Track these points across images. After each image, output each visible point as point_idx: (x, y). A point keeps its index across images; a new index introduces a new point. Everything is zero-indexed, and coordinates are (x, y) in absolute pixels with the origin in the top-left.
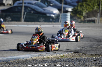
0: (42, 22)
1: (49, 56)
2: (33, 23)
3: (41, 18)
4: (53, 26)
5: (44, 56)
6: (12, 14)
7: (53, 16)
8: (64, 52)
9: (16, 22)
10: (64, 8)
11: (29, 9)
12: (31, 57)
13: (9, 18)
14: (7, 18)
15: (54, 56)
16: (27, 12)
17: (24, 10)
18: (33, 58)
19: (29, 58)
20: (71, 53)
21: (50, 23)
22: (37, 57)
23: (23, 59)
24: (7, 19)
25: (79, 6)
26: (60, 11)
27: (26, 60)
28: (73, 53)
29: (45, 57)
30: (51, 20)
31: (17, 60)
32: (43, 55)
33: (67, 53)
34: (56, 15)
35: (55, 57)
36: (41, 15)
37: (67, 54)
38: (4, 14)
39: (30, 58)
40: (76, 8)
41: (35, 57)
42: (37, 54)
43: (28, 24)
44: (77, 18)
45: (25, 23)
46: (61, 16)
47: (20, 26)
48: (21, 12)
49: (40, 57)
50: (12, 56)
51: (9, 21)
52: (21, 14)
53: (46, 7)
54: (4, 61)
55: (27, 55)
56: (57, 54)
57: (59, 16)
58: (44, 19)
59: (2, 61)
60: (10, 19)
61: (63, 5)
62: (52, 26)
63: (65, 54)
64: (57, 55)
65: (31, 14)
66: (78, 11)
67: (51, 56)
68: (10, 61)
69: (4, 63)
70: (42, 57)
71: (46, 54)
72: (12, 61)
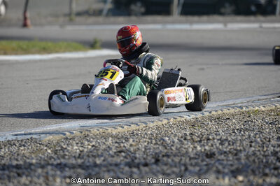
0: (229, 14)
1: (257, 108)
2: (205, 18)
3: (227, 5)
4: (261, 27)
5: (244, 109)
9: (159, 18)
12: (210, 110)
13: (138, 7)
14: (133, 7)
15: (270, 108)
18: (214, 113)
21: (252, 18)
22: (226, 111)
23: (188, 118)
24: (133, 10)
27: (197, 118)
29: (247, 110)
30: (253, 8)
31: (172, 120)
32: (239, 105)
35: (272, 110)
41: (220, 112)
42: (224, 104)
43: (191, 23)
45: (183, 18)
47: (170, 27)
49: (232, 111)
51: (139, 14)
54: (137, 124)
58: (233, 7)
59: (132, 123)
60: (143, 10)
62: (256, 25)
67: (263, 109)
68: (153, 122)
69: (138, 128)
70: (238, 109)
71: (248, 102)
72: (160, 123)
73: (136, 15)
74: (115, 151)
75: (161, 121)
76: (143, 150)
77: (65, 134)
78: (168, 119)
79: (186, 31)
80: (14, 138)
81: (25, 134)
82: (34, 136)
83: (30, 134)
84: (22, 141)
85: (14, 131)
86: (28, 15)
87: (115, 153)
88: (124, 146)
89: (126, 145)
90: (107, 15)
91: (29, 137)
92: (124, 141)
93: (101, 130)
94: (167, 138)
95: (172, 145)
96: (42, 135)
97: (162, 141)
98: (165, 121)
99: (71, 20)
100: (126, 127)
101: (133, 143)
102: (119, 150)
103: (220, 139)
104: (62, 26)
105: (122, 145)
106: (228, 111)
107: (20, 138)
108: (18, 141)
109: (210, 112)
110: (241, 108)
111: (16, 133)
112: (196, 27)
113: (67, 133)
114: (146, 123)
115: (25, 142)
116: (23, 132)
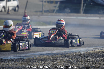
0: (102, 14)
2: (92, 15)
3: (101, 10)
5: (103, 50)
9: (75, 14)
13: (68, 10)
14: (66, 10)
16: (86, 4)
18: (91, 51)
22: (96, 51)
23: (81, 53)
31: (75, 53)
32: (101, 48)
38: (63, 5)
39: (89, 51)
41: (94, 51)
42: (96, 48)
43: (87, 17)
45: (85, 15)
47: (79, 18)
48: (80, 3)
49: (98, 51)
52: (80, 6)
55: (85, 49)
58: (103, 11)
59: (60, 54)
60: (69, 11)
65: (91, 6)
70: (101, 50)
72: (70, 54)
73: (67, 13)
74: (51, 64)
76: (62, 64)
77: (33, 57)
78: (73, 53)
79: (85, 19)
80: (14, 58)
81: (18, 57)
82: (21, 58)
83: (20, 57)
84: (17, 59)
85: (14, 55)
86: (26, 11)
87: (51, 65)
88: (55, 63)
89: (56, 62)
90: (56, 13)
91: (19, 58)
92: (55, 61)
93: (47, 56)
94: (72, 60)
95: (74, 63)
96: (24, 57)
97: (70, 61)
99: (42, 14)
100: (57, 55)
101: (59, 62)
102: (53, 64)
103: (92, 62)
104: (39, 16)
105: (54, 62)
106: (97, 51)
107: (16, 58)
108: (15, 59)
111: (15, 56)
112: (89, 18)
113: (34, 57)
115: (18, 60)
116: (18, 56)
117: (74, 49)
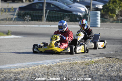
1: (77, 62)
3: (66, 17)
5: (71, 62)
6: (32, 12)
7: (81, 14)
8: (94, 57)
9: (37, 22)
10: (94, 5)
11: (52, 6)
12: (56, 62)
13: (28, 17)
14: (26, 17)
15: (82, 62)
16: (49, 10)
17: (46, 7)
18: (58, 63)
19: (53, 64)
20: (102, 58)
21: (77, 23)
22: (63, 63)
23: (47, 65)
24: (26, 19)
25: (111, 2)
26: (89, 9)
27: (50, 66)
28: (104, 58)
29: (72, 62)
30: (78, 19)
31: (39, 66)
32: (69, 60)
33: (98, 57)
34: (84, 13)
35: (83, 63)
36: (66, 13)
37: (97, 59)
38: (22, 12)
39: (55, 64)
40: (108, 4)
41: (60, 63)
42: (63, 59)
43: (51, 25)
44: (108, 17)
45: (48, 22)
46: (89, 15)
47: (41, 26)
48: (42, 10)
49: (66, 62)
50: (33, 62)
51: (28, 20)
52: (42, 13)
53: (72, 4)
54: (24, 68)
55: (50, 61)
56: (86, 59)
57: (88, 15)
58: (69, 18)
59: (22, 67)
60: (30, 19)
61: (92, 2)
63: (95, 59)
64: (86, 61)
65: (55, 12)
66: (110, 8)
67: (79, 62)
68: (31, 67)
69: (24, 69)
70: (68, 62)
71: (73, 59)
72: (34, 67)
73: (27, 21)
74: (14, 79)
75: (35, 66)
76: (26, 79)
78: (38, 66)
79: (48, 28)
88: (18, 77)
90: (14, 21)
92: (18, 75)
93: (8, 70)
94: (37, 74)
97: (34, 75)
98: (36, 67)
100: (19, 69)
101: (22, 76)
102: (16, 78)
103: (60, 75)
105: (17, 76)
106: (64, 63)
109: (56, 63)
110: (70, 61)
114: (28, 67)
117: (38, 61)
